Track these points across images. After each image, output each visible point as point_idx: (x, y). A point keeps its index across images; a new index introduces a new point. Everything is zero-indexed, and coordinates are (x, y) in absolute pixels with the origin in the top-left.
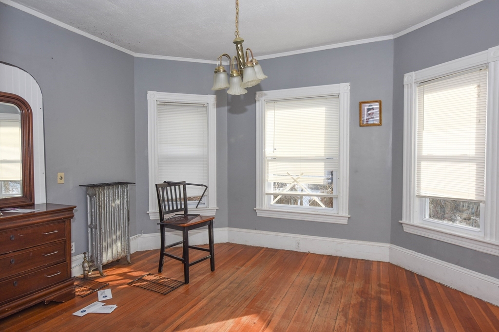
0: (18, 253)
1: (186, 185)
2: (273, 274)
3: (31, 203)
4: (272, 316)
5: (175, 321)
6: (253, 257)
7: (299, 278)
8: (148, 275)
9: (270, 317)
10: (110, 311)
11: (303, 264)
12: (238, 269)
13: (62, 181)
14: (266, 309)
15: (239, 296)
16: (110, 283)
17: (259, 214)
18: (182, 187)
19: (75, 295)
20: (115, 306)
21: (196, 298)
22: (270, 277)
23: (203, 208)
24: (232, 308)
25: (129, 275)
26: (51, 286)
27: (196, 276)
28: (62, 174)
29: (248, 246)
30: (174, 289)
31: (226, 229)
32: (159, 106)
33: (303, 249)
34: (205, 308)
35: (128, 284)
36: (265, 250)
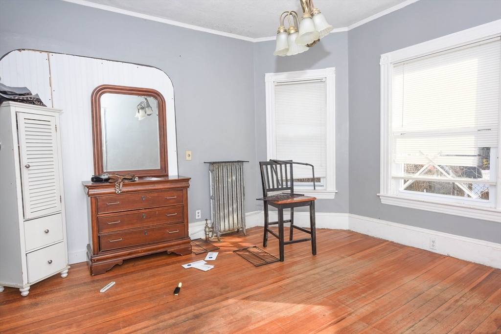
0: (147, 210)
1: (293, 164)
2: (381, 271)
3: (166, 174)
4: (350, 314)
5: (251, 291)
6: (368, 248)
7: (412, 282)
8: (254, 247)
9: (346, 314)
10: (206, 270)
11: (430, 268)
12: (343, 258)
13: (190, 158)
14: (347, 305)
15: (326, 285)
16: (221, 248)
17: (383, 201)
18: (288, 166)
19: (191, 251)
20: (212, 267)
21: (282, 276)
22: (376, 273)
23: (321, 190)
24: (311, 294)
25: (239, 245)
26: (173, 240)
27: (294, 256)
28: (190, 153)
29: (371, 237)
30: (267, 263)
31: (347, 215)
32: (276, 87)
33: (439, 249)
34: (284, 287)
35: (234, 251)
36: (388, 244)
